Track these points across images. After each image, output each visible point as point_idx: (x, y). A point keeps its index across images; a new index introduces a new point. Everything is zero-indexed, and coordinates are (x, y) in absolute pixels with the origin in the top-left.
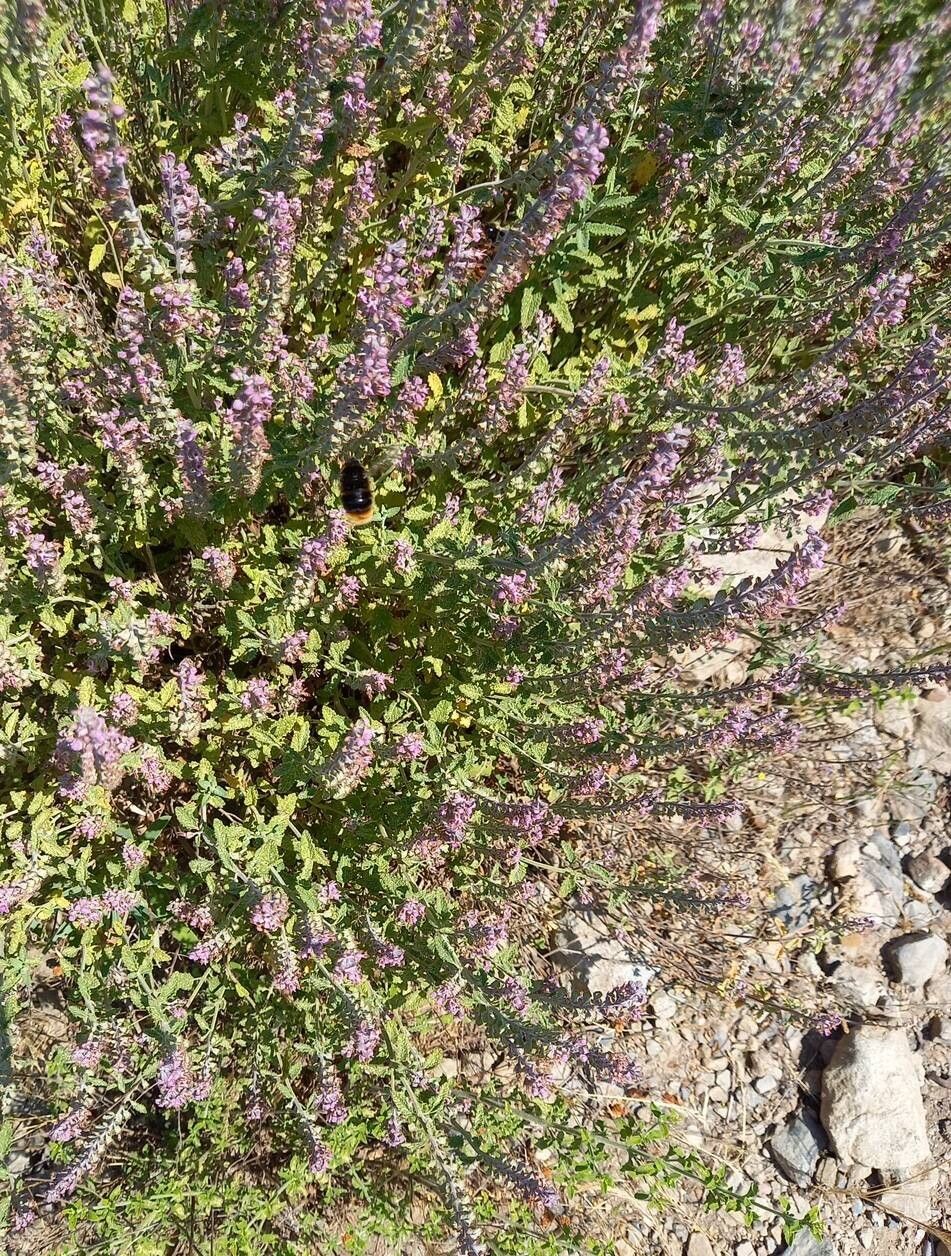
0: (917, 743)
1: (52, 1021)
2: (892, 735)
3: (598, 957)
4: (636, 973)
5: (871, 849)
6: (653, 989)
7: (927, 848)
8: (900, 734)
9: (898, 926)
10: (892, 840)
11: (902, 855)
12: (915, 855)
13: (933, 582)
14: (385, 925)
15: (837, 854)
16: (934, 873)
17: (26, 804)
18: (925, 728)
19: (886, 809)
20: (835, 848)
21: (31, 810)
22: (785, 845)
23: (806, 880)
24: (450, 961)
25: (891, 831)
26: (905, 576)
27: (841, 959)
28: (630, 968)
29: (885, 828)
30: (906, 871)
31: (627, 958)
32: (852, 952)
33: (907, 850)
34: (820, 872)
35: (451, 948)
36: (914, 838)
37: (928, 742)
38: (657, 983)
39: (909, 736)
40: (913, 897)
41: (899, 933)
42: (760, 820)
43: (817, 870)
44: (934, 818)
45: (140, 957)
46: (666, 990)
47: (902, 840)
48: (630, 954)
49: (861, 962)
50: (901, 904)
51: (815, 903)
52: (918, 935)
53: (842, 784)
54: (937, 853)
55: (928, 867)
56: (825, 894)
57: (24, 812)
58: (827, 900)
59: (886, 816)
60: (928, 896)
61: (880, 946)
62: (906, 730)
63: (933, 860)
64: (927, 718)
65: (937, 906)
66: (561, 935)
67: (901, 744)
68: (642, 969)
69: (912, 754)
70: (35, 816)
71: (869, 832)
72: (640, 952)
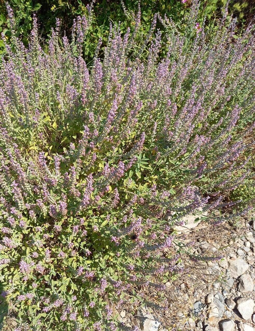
0: (229, 270)
1: (14, 321)
2: (223, 268)
3: (147, 318)
4: (156, 323)
5: (217, 296)
6: (160, 328)
7: (231, 297)
8: (225, 268)
9: (223, 317)
10: (223, 294)
11: (225, 298)
12: (228, 298)
13: (233, 231)
14: (89, 306)
15: (208, 297)
16: (232, 304)
17: (14, 271)
18: (231, 267)
19: (221, 286)
20: (208, 295)
21: (14, 273)
22: (195, 293)
23: (200, 303)
24: (100, 316)
25: (222, 292)
26: (227, 229)
27: (208, 324)
28: (154, 322)
29: (221, 291)
30: (225, 303)
31: (154, 319)
32: (211, 323)
33: (226, 297)
34: (204, 301)
35: (101, 313)
36: (228, 294)
37: (232, 270)
38: (161, 326)
39: (227, 268)
40: (227, 310)
41: (223, 319)
42: (189, 286)
43: (203, 300)
44: (233, 290)
45: (33, 309)
46: (164, 328)
47: (225, 294)
48: (155, 318)
49: (214, 326)
50: (224, 311)
51: (202, 309)
52: (228, 320)
53: (210, 279)
54: (234, 299)
55: (231, 302)
56: (205, 307)
57: (13, 273)
58: (205, 308)
59: (221, 288)
60: (230, 310)
61: (218, 322)
62: (226, 267)
63: (232, 300)
64: (231, 264)
65: (233, 313)
66: (138, 311)
67: (225, 270)
68: (158, 322)
69: (228, 273)
70: (15, 275)
71: (217, 292)
72: (157, 318)
